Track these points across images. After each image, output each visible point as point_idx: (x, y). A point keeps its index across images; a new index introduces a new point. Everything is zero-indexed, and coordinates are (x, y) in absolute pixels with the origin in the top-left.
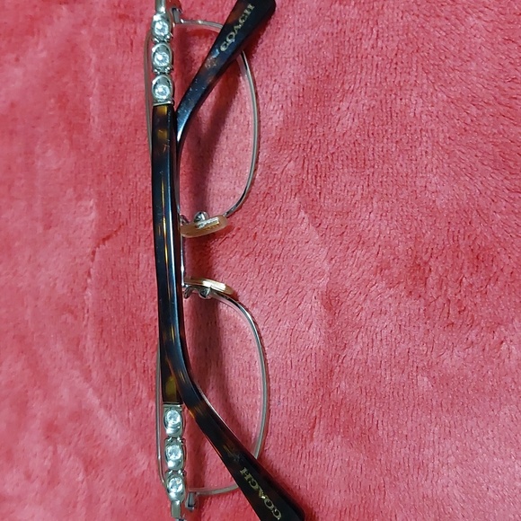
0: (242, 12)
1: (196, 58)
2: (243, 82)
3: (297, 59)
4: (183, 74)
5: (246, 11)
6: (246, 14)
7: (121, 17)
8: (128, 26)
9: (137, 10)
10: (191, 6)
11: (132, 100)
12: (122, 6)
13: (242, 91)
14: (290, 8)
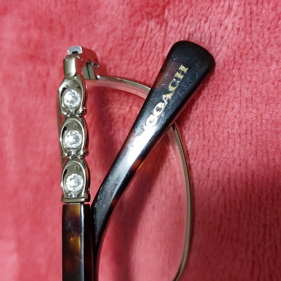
0: (172, 75)
1: (116, 116)
2: (172, 152)
3: (243, 137)
4: (102, 132)
5: (178, 75)
6: (177, 78)
7: (32, 58)
8: (40, 68)
9: (49, 51)
10: (110, 52)
11: (48, 147)
12: (32, 45)
13: (172, 161)
14: (235, 71)
